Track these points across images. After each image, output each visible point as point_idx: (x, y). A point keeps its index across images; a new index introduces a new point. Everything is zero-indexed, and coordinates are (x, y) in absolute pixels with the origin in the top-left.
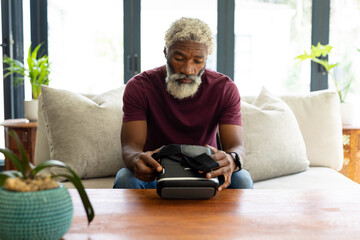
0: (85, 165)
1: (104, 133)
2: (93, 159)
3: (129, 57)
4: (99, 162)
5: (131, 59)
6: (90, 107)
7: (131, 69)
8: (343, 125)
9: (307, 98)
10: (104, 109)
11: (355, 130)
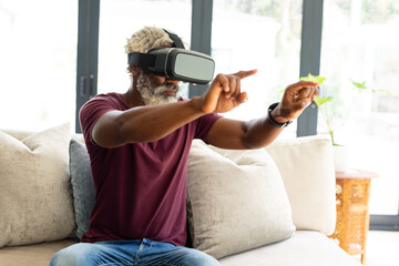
0: (9, 230)
1: (37, 188)
2: (19, 222)
3: (82, 78)
4: (27, 227)
5: (85, 81)
6: (18, 153)
7: (84, 92)
8: (337, 173)
9: (295, 145)
10: (39, 156)
11: (349, 180)
